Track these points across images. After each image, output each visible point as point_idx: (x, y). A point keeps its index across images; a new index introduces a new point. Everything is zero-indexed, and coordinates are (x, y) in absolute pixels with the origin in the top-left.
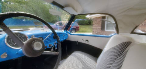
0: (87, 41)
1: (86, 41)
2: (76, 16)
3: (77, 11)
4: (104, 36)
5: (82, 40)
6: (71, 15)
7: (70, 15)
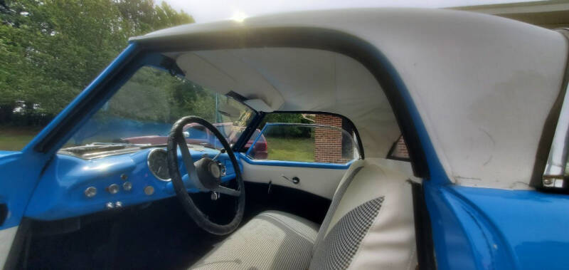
0: (297, 180)
1: (293, 179)
2: (267, 116)
3: (270, 105)
4: (334, 164)
5: (281, 177)
6: (256, 112)
7: (252, 111)
